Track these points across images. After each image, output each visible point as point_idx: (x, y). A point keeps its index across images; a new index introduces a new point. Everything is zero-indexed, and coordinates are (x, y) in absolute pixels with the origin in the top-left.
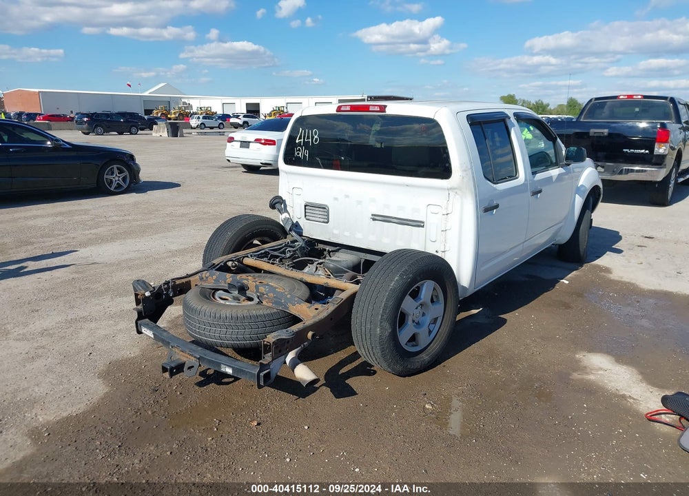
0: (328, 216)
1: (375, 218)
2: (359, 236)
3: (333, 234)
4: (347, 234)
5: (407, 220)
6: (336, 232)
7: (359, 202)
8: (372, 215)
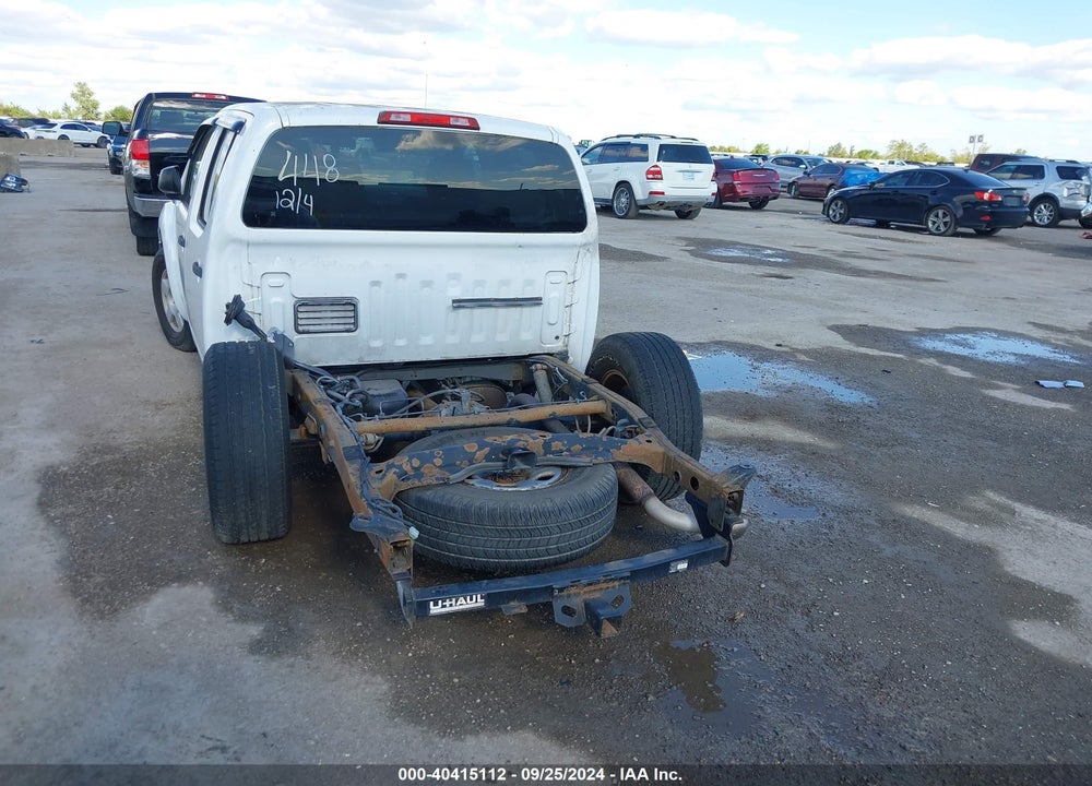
0: (356, 317)
1: (459, 304)
2: (427, 340)
3: (370, 348)
4: (401, 342)
5: (514, 300)
6: (376, 344)
7: (427, 284)
8: (454, 301)
